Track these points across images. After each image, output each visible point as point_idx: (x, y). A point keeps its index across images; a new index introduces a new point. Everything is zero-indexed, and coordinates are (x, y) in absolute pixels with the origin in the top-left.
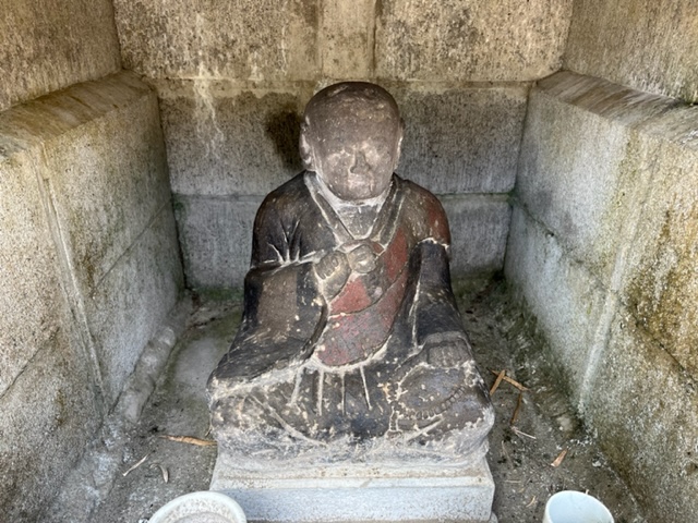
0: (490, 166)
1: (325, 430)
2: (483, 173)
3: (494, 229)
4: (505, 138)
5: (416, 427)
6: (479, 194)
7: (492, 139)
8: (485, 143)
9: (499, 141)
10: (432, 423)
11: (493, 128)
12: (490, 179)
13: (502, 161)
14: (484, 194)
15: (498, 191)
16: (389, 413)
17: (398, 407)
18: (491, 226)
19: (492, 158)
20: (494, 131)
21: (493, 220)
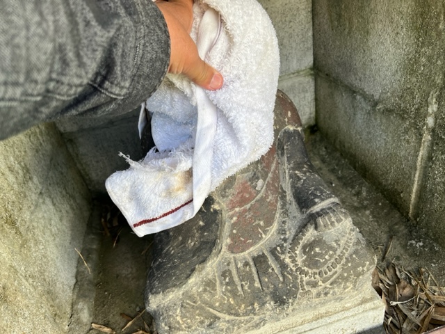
0: (294, 51)
1: (250, 308)
2: (290, 58)
3: (305, 97)
4: (300, 27)
5: (320, 283)
6: (290, 74)
7: (291, 31)
8: (287, 35)
9: (296, 30)
10: (332, 276)
11: (290, 22)
12: (295, 61)
13: (301, 45)
14: (293, 74)
15: (303, 68)
16: (296, 278)
17: (302, 272)
18: (302, 96)
19: (294, 45)
20: (291, 24)
21: (303, 91)
